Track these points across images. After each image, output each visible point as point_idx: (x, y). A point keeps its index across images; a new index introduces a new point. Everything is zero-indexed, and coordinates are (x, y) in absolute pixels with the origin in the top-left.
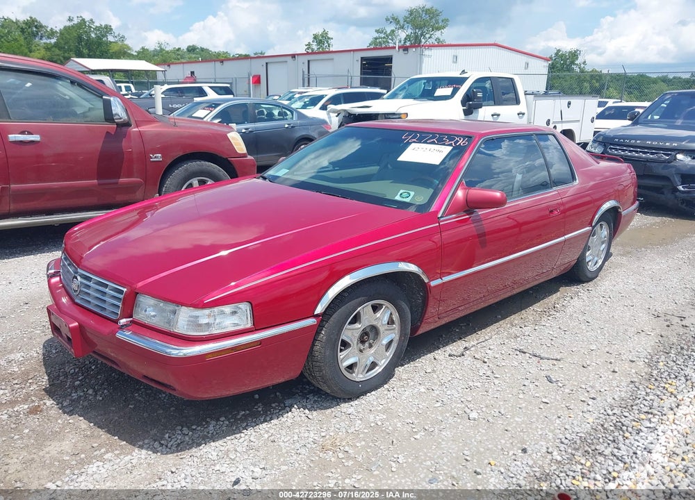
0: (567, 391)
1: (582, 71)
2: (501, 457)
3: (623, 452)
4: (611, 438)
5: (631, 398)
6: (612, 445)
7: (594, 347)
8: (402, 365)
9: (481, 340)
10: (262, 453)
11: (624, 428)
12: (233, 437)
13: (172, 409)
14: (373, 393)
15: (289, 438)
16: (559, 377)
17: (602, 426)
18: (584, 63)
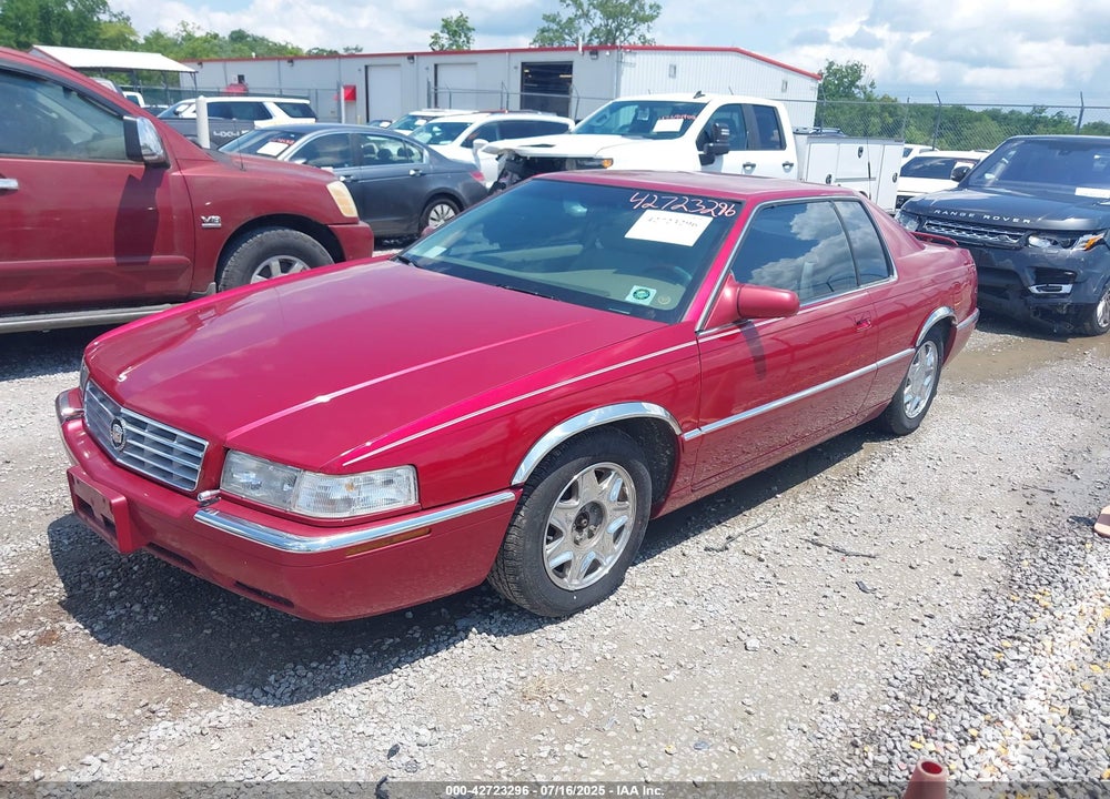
0: (890, 605)
1: (869, 98)
2: (802, 707)
3: (982, 698)
4: (962, 677)
5: (986, 615)
6: (964, 688)
7: (924, 537)
8: (634, 564)
9: (751, 525)
10: (428, 706)
11: (980, 662)
12: (379, 680)
13: (275, 636)
14: (594, 608)
15: (470, 680)
16: (877, 583)
17: (947, 658)
18: (872, 85)
